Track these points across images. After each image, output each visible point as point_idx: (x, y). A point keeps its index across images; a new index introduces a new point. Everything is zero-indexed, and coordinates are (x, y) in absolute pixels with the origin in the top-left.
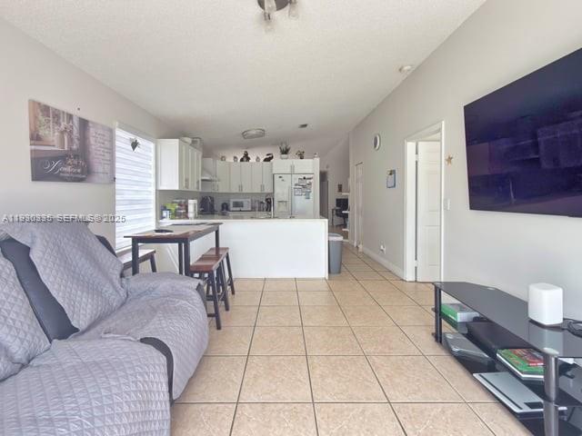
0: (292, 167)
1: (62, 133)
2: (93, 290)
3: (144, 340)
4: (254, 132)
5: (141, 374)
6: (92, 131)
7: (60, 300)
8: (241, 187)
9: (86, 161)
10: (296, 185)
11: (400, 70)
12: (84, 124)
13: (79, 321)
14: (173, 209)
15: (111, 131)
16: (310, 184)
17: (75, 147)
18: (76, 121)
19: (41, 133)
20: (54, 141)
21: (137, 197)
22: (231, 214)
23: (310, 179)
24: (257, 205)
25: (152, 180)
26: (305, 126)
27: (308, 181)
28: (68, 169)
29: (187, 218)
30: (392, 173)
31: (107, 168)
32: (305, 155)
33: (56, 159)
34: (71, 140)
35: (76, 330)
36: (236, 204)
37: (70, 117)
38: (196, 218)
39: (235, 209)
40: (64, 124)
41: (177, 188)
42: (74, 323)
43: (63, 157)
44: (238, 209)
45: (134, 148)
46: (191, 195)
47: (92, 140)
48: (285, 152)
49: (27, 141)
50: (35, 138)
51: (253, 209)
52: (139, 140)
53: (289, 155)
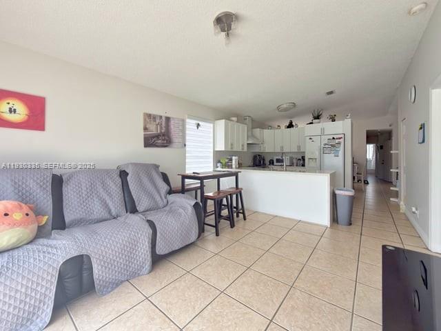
0: (323, 130)
1: (157, 125)
2: (151, 197)
3: (148, 221)
4: (285, 106)
5: (135, 232)
6: (172, 122)
7: (134, 197)
8: (282, 148)
9: (169, 137)
10: (325, 144)
11: (409, 13)
12: (168, 119)
13: (140, 208)
14: (224, 162)
15: (183, 121)
16: (339, 143)
17: (163, 131)
18: (164, 119)
19: (147, 127)
20: (154, 129)
21: (201, 155)
22: (275, 168)
23: (340, 138)
24: (295, 161)
25: (212, 145)
26: (331, 93)
27: (337, 141)
28: (160, 141)
29: (232, 168)
30: (422, 127)
31: (180, 140)
32: (336, 118)
33: (154, 137)
34: (161, 128)
35: (137, 211)
36: (278, 161)
37: (161, 117)
38: (236, 168)
39: (278, 164)
40: (158, 121)
41: (223, 149)
42: (138, 208)
43: (157, 136)
44: (280, 164)
45: (198, 128)
46: (235, 153)
47: (172, 127)
48: (317, 117)
49: (143, 131)
50: (145, 129)
51: (292, 165)
52: (200, 123)
53: (321, 119)
